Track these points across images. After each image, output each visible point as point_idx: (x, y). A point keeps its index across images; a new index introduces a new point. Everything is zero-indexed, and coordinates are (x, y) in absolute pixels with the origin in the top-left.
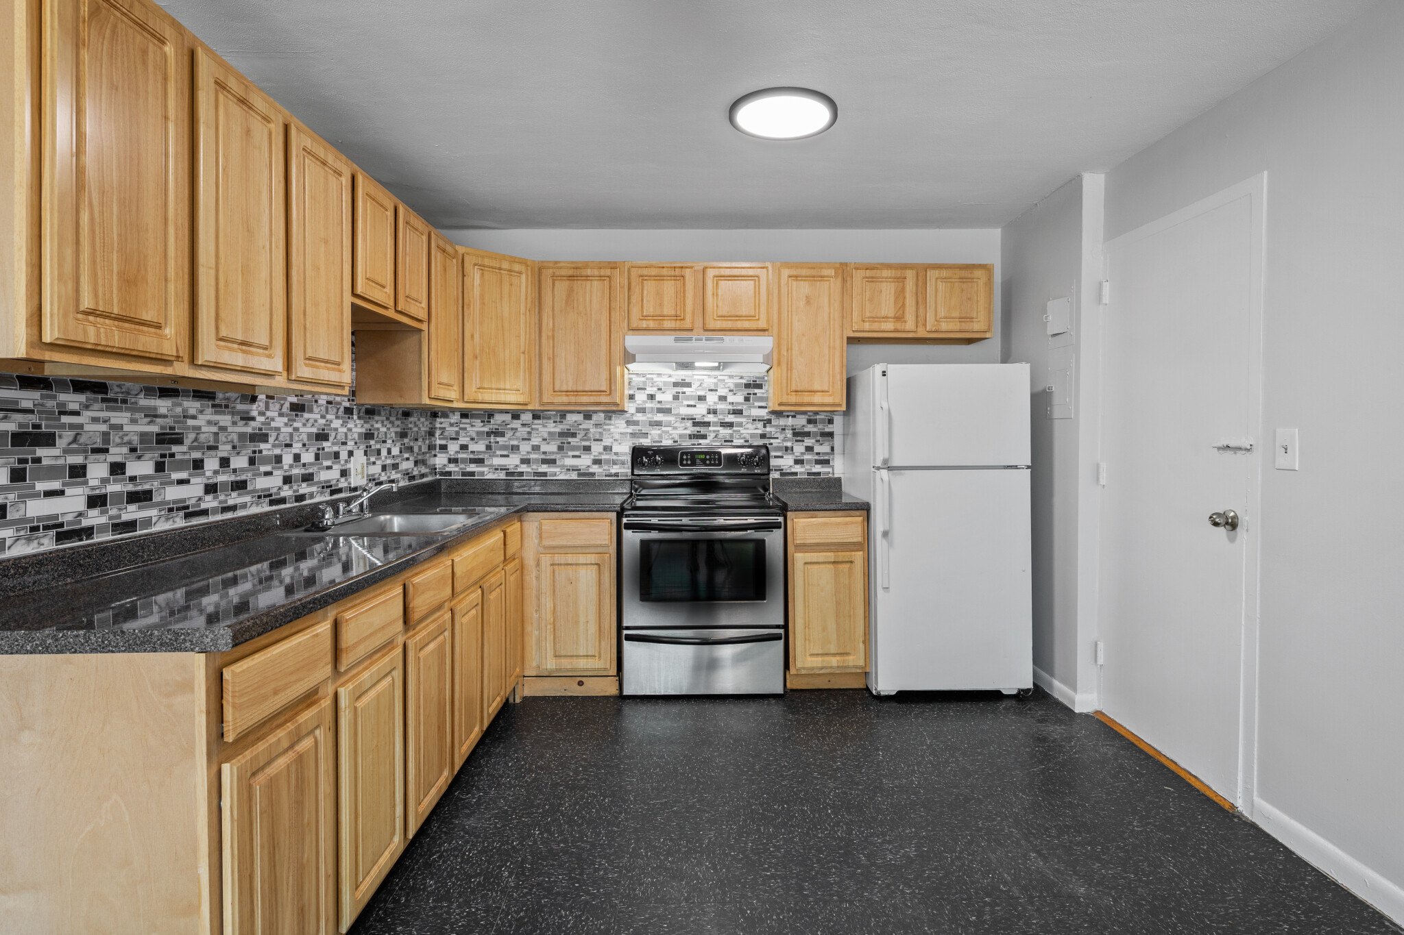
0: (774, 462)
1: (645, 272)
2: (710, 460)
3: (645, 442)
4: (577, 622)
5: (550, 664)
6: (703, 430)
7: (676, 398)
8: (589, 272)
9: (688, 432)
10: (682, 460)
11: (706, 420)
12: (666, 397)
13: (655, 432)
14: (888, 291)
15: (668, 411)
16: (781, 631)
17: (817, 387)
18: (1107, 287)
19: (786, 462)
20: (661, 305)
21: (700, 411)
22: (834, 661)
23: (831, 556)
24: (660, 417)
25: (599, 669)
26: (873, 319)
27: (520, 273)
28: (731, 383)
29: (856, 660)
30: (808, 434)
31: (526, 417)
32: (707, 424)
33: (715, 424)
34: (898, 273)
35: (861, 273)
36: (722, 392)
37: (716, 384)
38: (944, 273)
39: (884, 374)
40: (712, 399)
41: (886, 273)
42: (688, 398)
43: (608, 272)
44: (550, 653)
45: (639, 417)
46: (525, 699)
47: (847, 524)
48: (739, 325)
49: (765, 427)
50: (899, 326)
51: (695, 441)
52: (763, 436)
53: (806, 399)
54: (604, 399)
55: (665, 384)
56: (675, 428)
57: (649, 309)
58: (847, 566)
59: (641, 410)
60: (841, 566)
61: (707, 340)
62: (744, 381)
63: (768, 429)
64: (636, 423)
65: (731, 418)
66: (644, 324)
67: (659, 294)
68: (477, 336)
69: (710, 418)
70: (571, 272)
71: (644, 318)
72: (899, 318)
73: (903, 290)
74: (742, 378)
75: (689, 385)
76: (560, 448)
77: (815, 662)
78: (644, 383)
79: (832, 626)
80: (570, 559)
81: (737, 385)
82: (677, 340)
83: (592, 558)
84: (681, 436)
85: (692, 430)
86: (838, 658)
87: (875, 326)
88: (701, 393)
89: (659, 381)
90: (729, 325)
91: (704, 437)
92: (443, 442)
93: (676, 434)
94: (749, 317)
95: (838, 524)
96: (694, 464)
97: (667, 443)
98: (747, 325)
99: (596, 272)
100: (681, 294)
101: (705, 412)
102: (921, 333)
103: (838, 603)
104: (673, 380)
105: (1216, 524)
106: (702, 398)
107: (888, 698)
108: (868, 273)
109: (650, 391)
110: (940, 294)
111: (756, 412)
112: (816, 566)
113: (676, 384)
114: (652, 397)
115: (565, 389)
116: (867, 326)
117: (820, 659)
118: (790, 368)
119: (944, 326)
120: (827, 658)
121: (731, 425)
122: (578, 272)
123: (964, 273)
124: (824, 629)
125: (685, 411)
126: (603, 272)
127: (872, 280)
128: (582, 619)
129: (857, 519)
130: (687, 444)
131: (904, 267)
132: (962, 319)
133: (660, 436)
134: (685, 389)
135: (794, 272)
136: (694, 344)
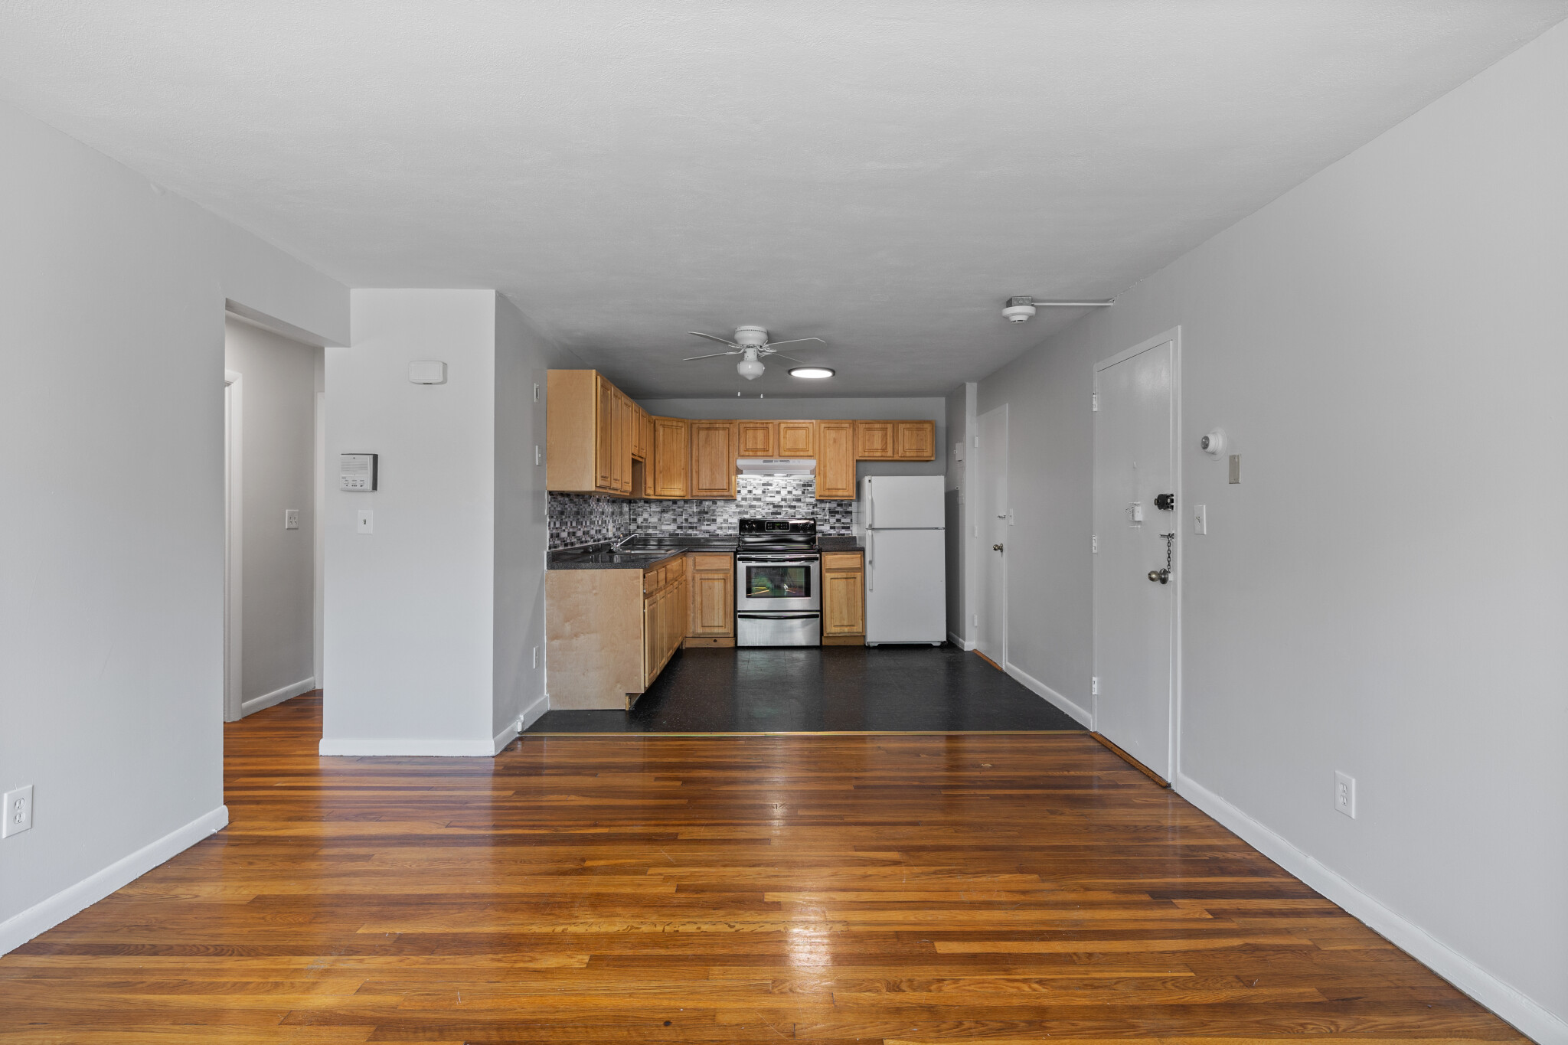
0: (818, 528)
1: (748, 425)
2: (783, 526)
3: (747, 517)
4: (714, 609)
5: (700, 630)
6: (779, 510)
7: (764, 492)
8: (717, 426)
9: (770, 511)
10: (767, 526)
11: (780, 504)
12: (758, 492)
13: (752, 511)
14: (878, 436)
15: (759, 499)
16: (818, 613)
17: (840, 487)
18: (977, 439)
19: (826, 528)
20: (756, 443)
21: (777, 499)
22: (846, 629)
23: (844, 575)
24: (755, 503)
25: (725, 633)
26: (870, 451)
27: (682, 427)
28: (794, 484)
29: (857, 629)
30: (837, 512)
31: (681, 503)
32: (781, 507)
33: (786, 507)
34: (883, 426)
35: (864, 426)
36: (789, 489)
37: (786, 485)
38: (908, 426)
39: (870, 481)
40: (784, 492)
41: (877, 426)
42: (772, 492)
43: (728, 426)
44: (700, 625)
45: (743, 503)
46: (687, 648)
47: (853, 558)
48: (798, 453)
49: (813, 508)
50: (884, 454)
51: (775, 516)
52: (812, 513)
53: (834, 493)
54: (726, 493)
55: (758, 484)
56: (763, 509)
57: (750, 445)
58: (853, 580)
59: (744, 499)
60: (849, 580)
61: (781, 461)
62: (802, 483)
63: (815, 509)
64: (741, 506)
65: (794, 503)
66: (747, 453)
67: (755, 438)
68: (661, 462)
69: (783, 503)
70: (708, 426)
71: (747, 450)
72: (884, 450)
73: (886, 434)
74: (800, 481)
75: (771, 485)
76: (699, 520)
77: (838, 630)
78: (746, 484)
79: (845, 611)
80: (710, 576)
81: (798, 485)
82: (764, 462)
83: (721, 576)
84: (767, 513)
85: (772, 509)
86: (849, 628)
87: (871, 454)
88: (778, 490)
89: (754, 483)
90: (793, 453)
91: (780, 514)
92: (635, 517)
93: (763, 512)
94: (803, 450)
95: (848, 558)
96: (774, 529)
97: (759, 517)
98: (802, 453)
99: (721, 426)
100: (767, 437)
101: (780, 500)
102: (896, 457)
103: (848, 599)
104: (762, 482)
105: (995, 549)
106: (778, 492)
107: (874, 647)
108: (867, 426)
109: (749, 488)
110: (905, 437)
111: (808, 500)
112: (836, 580)
113: (764, 485)
114: (750, 492)
115: (704, 488)
116: (867, 454)
117: (839, 628)
118: (825, 476)
119: (908, 454)
120: (842, 628)
121: (794, 507)
122: (712, 426)
123: (919, 426)
124: (841, 613)
125: (769, 499)
126: (725, 426)
127: (869, 429)
128: (716, 608)
129: (858, 556)
130: (770, 518)
131: (886, 422)
132: (918, 450)
133: (755, 514)
134: (769, 487)
135: (827, 425)
136: (774, 464)
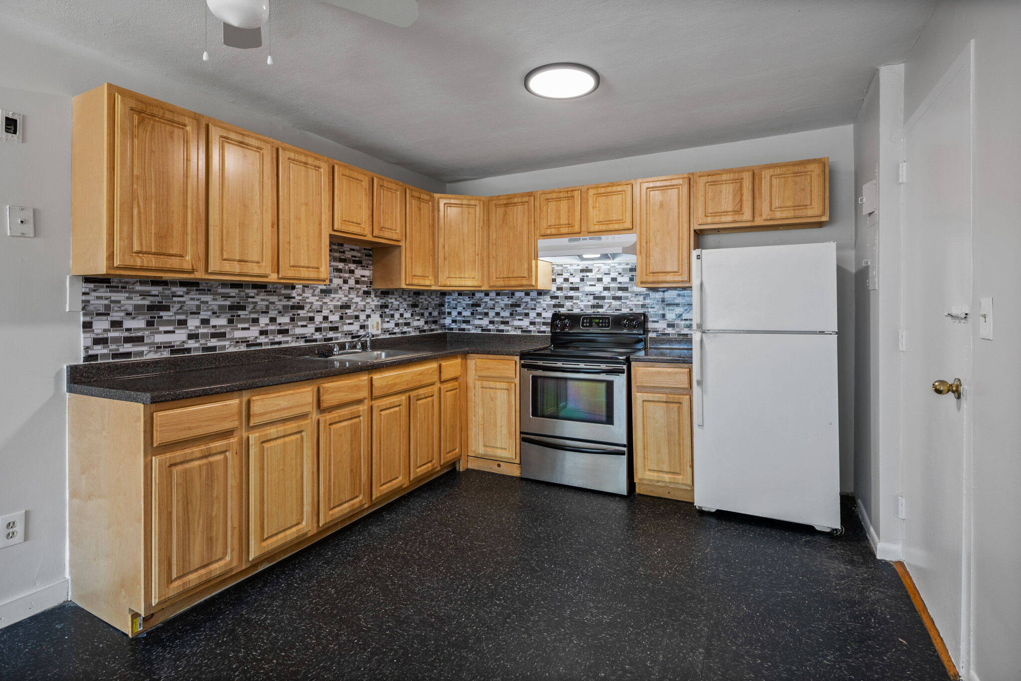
0: (650, 326)
1: (549, 196)
2: (602, 323)
3: (563, 311)
4: (496, 426)
5: (481, 450)
6: (600, 302)
7: (582, 280)
8: (516, 200)
9: (590, 303)
10: (583, 322)
11: (603, 295)
12: (576, 280)
13: (568, 304)
14: (727, 192)
15: (577, 289)
16: (625, 449)
17: (669, 269)
18: (903, 168)
19: (661, 326)
20: (559, 217)
21: (598, 289)
22: (667, 477)
23: (663, 397)
24: (571, 293)
25: (508, 458)
26: (715, 214)
27: (476, 205)
28: (620, 268)
29: (682, 479)
30: (677, 305)
31: (493, 295)
32: (603, 298)
33: (609, 298)
34: (736, 176)
35: (704, 179)
36: (614, 275)
37: (609, 270)
38: (778, 171)
39: (699, 257)
40: (607, 280)
41: (724, 177)
42: (592, 280)
43: (526, 199)
44: (481, 444)
45: (559, 293)
46: (468, 471)
47: (676, 373)
48: (611, 227)
49: (644, 299)
50: (737, 218)
51: (596, 310)
52: (643, 306)
53: (661, 278)
54: (525, 282)
55: (575, 270)
56: (582, 301)
57: (552, 221)
58: (676, 406)
59: (559, 289)
60: (671, 405)
61: (590, 239)
62: (629, 267)
63: (647, 301)
64: (557, 297)
65: (620, 294)
66: (549, 232)
67: (558, 210)
68: (446, 247)
69: (606, 293)
70: (505, 202)
71: (549, 227)
72: (738, 211)
73: (741, 188)
74: (627, 264)
75: (590, 271)
76: (511, 314)
77: (654, 476)
78: (562, 270)
79: (664, 450)
80: (492, 384)
81: (624, 269)
82: (570, 240)
83: (504, 385)
84: (586, 306)
85: (593, 302)
86: (670, 476)
87: (717, 219)
88: (599, 276)
89: (571, 269)
90: (603, 227)
91: (601, 307)
92: (449, 310)
93: (582, 305)
94: (619, 221)
95: (669, 373)
96: (591, 326)
97: (576, 311)
98: (616, 226)
99: (520, 200)
100: (571, 209)
101: (602, 289)
102: (759, 222)
103: (669, 434)
104: (580, 268)
105: (938, 391)
106: (600, 280)
107: (702, 513)
108: (710, 179)
109: (566, 275)
110: (774, 189)
111: (637, 289)
112: (652, 404)
113: (582, 271)
114: (566, 280)
115: (502, 276)
116: (709, 220)
117: (656, 474)
118: (648, 256)
119: (778, 215)
120: (661, 475)
121: (619, 298)
122: (509, 201)
123: (796, 169)
124: (659, 452)
125: (588, 289)
126: (524, 199)
127: (714, 183)
128: (499, 424)
129: (683, 371)
130: (590, 311)
131: (742, 170)
132: (796, 207)
133: (572, 306)
134: (588, 274)
135: (652, 184)
136: (582, 242)
